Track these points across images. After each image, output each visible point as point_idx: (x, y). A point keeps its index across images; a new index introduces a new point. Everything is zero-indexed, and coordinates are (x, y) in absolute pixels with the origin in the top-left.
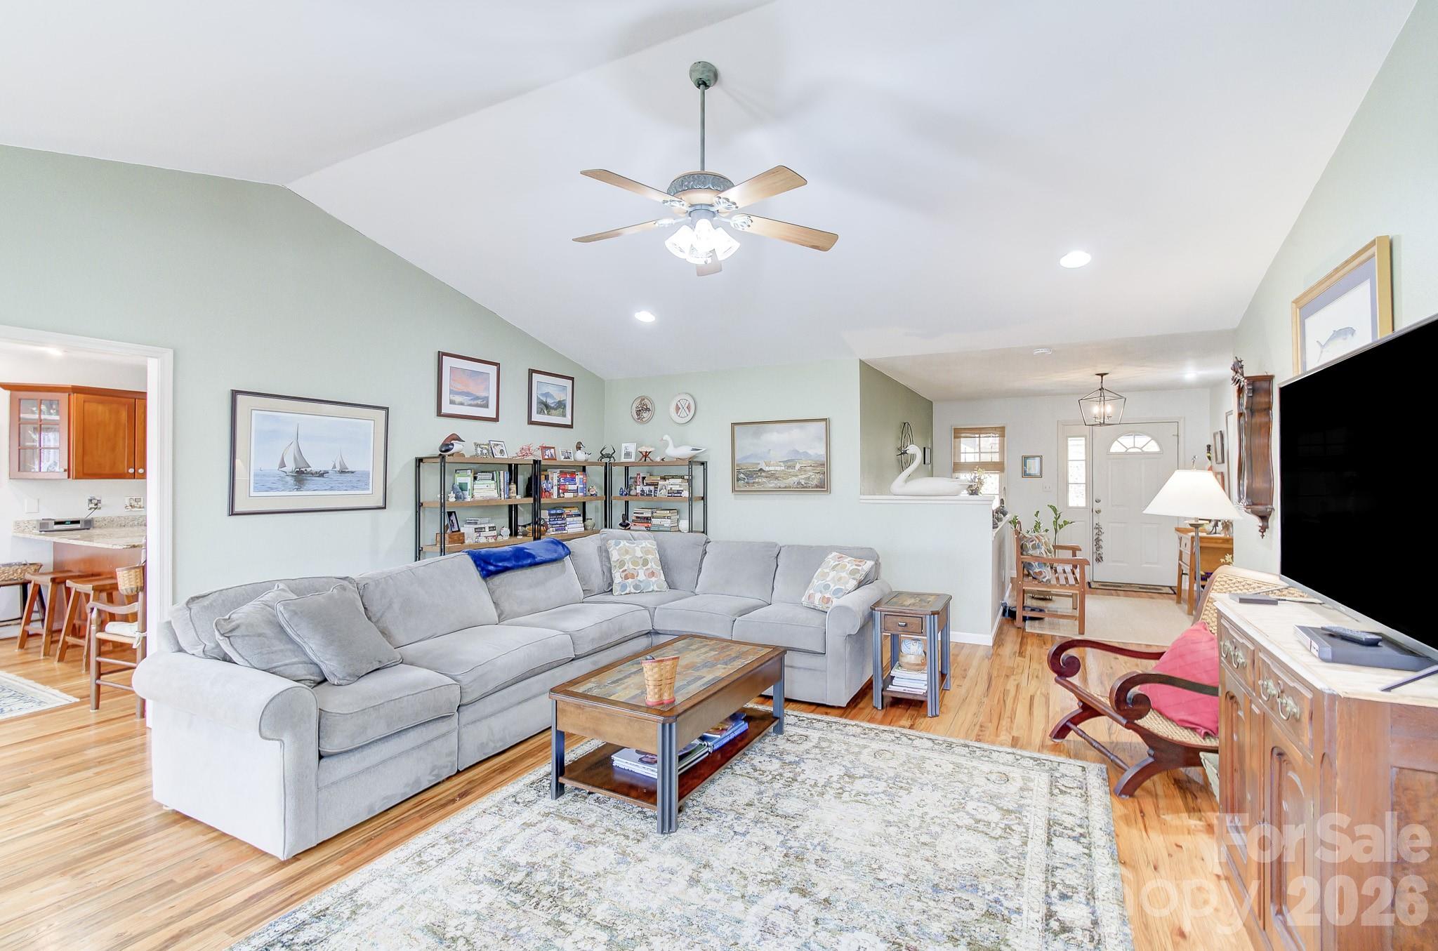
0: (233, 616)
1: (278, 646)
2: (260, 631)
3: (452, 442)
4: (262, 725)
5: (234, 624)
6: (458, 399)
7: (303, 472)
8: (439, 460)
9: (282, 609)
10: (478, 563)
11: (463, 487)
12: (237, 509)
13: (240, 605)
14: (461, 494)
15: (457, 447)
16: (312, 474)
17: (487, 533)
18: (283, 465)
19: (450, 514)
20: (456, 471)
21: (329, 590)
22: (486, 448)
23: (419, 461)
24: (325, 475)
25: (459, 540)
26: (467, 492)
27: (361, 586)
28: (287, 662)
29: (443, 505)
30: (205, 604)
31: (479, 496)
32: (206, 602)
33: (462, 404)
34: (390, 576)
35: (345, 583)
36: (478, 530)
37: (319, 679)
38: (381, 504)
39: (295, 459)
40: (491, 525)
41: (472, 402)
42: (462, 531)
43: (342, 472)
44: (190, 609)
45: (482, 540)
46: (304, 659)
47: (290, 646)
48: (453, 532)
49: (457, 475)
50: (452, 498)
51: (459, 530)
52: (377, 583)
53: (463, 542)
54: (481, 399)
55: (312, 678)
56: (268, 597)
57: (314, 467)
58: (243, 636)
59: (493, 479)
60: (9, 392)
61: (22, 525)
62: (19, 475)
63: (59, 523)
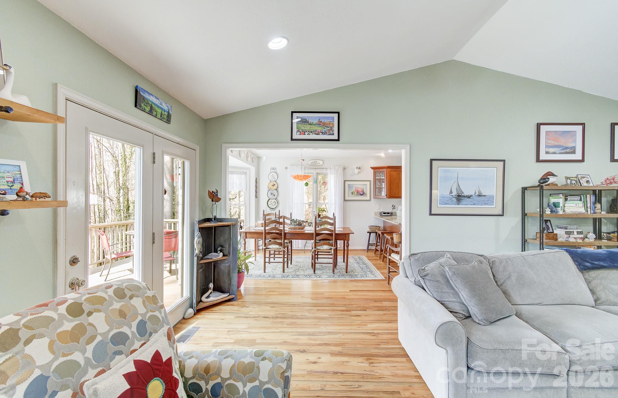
0: (426, 268)
1: (446, 289)
2: (437, 279)
3: (548, 177)
4: (436, 338)
5: (426, 272)
6: (551, 150)
7: (460, 196)
8: (539, 188)
9: (448, 269)
10: (576, 259)
11: (557, 205)
12: (433, 212)
13: (430, 262)
14: (554, 209)
15: (552, 180)
16: (464, 197)
17: (576, 235)
18: (451, 192)
19: (546, 221)
20: (550, 195)
21: (473, 262)
22: (574, 180)
23: (524, 189)
24: (471, 197)
25: (554, 238)
26: (560, 209)
27: (491, 261)
28: (450, 300)
29: (541, 216)
30: (416, 258)
31: (569, 211)
32: (416, 257)
33: (554, 153)
34: (509, 258)
35: (482, 258)
36: (569, 233)
37: (467, 315)
38: (501, 213)
39: (457, 189)
40: (579, 230)
41: (563, 151)
42: (555, 233)
43: (479, 196)
44: (410, 259)
45: (572, 240)
46: (459, 300)
47: (452, 291)
48: (549, 233)
49: (551, 198)
50: (548, 211)
51: (553, 232)
52: (501, 262)
53: (557, 240)
54: (569, 148)
55: (463, 313)
56: (442, 260)
57: (466, 193)
58: (430, 280)
59: (581, 200)
60: (373, 170)
61: (376, 213)
62: (375, 197)
63: (384, 213)
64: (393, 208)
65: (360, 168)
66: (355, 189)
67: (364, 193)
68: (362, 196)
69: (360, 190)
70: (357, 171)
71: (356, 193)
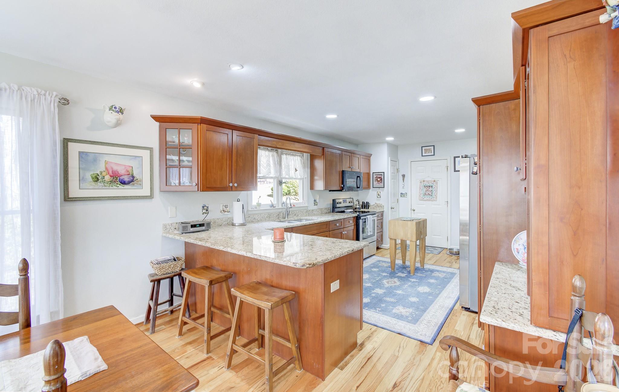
60: (157, 124)
61: (168, 227)
62: (168, 188)
63: (192, 226)
64: (204, 211)
65: (121, 111)
66: (106, 169)
67: (133, 177)
68: (126, 186)
69: (121, 171)
70: (111, 117)
71: (107, 178)
